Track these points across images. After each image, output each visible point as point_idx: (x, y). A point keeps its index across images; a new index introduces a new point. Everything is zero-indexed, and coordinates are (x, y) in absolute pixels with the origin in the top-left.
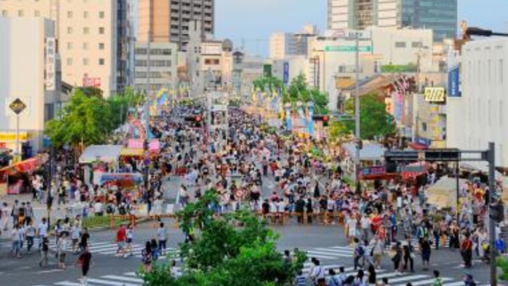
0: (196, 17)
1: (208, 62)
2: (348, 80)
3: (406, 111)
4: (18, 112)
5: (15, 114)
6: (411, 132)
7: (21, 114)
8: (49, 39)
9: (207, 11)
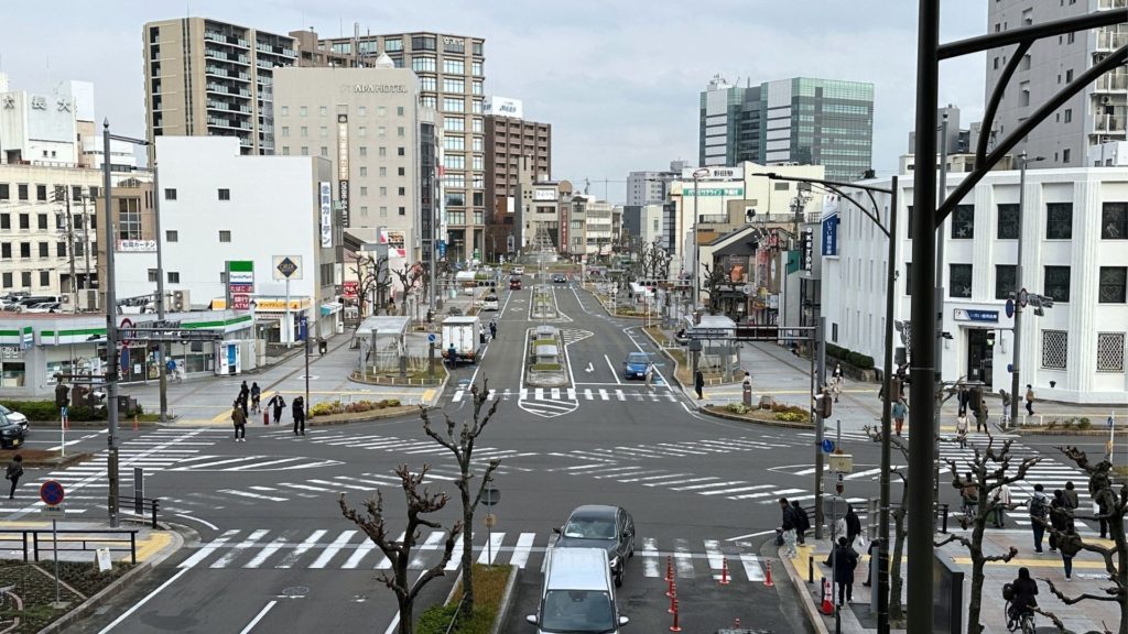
0: (526, 152)
1: (541, 210)
2: (710, 233)
3: (773, 274)
4: (287, 274)
5: (284, 276)
6: (777, 301)
7: (291, 276)
8: (323, 184)
9: (542, 144)
